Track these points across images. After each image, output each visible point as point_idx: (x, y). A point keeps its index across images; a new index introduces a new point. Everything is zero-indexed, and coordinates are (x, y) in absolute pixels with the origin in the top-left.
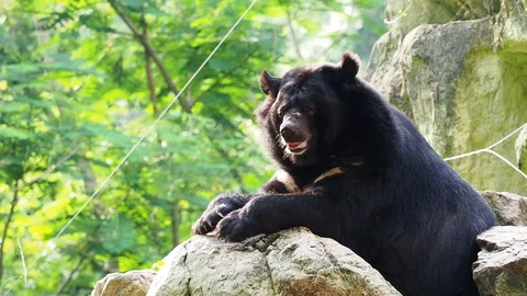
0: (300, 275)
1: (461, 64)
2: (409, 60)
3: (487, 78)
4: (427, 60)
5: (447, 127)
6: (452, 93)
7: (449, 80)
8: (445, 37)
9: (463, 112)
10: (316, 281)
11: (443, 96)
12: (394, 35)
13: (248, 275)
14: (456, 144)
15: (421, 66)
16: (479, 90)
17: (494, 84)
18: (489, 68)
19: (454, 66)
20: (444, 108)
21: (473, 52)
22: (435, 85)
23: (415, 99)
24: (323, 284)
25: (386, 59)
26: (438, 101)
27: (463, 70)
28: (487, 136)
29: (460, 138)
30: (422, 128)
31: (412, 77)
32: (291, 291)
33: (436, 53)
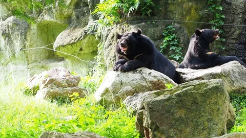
1: (28, 26)
2: (11, 24)
3: (34, 29)
4: (17, 24)
5: (24, 41)
6: (26, 33)
7: (25, 30)
9: (28, 38)
10: (160, 81)
11: (23, 34)
14: (26, 46)
15: (15, 26)
16: (32, 32)
17: (35, 31)
18: (34, 27)
19: (26, 26)
20: (23, 37)
22: (20, 31)
23: (13, 34)
26: (21, 35)
27: (28, 27)
28: (33, 44)
29: (28, 44)
30: (15, 41)
31: (12, 28)
32: (154, 84)
33: (21, 23)
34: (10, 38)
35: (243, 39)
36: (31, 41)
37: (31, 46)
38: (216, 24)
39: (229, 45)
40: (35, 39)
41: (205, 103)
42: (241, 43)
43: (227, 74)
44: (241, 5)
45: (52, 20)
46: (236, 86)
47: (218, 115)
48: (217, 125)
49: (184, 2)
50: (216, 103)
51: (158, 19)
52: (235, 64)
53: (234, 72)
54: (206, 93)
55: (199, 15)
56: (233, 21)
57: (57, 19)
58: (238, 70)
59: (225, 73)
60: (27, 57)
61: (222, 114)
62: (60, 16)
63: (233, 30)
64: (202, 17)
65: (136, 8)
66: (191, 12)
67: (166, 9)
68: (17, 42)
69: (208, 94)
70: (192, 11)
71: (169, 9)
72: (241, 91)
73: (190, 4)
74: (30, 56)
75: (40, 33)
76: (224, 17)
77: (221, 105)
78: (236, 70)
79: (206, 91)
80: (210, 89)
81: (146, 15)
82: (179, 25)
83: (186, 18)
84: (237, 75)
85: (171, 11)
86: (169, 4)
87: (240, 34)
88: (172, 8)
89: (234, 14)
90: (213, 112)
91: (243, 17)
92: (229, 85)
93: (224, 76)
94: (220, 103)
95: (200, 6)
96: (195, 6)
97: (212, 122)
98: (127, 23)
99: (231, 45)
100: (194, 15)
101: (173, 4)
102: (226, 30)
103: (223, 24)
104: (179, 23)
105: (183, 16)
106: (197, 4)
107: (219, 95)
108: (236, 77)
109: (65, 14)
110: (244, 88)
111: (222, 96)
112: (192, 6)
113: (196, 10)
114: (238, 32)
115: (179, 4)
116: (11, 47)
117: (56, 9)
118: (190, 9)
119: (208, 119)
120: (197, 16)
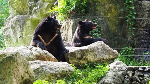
0: (39, 54)
1: (24, 22)
2: (15, 21)
4: (18, 21)
5: (22, 32)
6: (23, 26)
7: (22, 24)
8: (22, 17)
9: (25, 29)
10: (41, 55)
11: (21, 27)
12: (11, 17)
13: (29, 54)
14: (23, 34)
15: (17, 22)
16: (27, 26)
17: (29, 25)
18: (29, 22)
19: (23, 22)
20: (21, 29)
21: (26, 20)
22: (20, 25)
23: (16, 27)
24: (42, 56)
25: (9, 21)
26: (20, 28)
27: (25, 23)
28: (28, 33)
29: (24, 33)
30: (17, 32)
31: (16, 24)
32: (37, 56)
33: (20, 20)
34: (15, 30)
35: (148, 28)
36: (26, 32)
37: (26, 35)
38: (129, 18)
39: (139, 32)
40: (30, 31)
41: (2, 67)
42: (147, 31)
43: (92, 50)
44: (148, 5)
45: (37, 17)
46: (98, 58)
47: (9, 76)
48: (7, 82)
49: (106, 4)
50: (9, 68)
51: (90, 15)
52: (100, 43)
53: (98, 49)
54: (3, 61)
55: (118, 12)
56: (143, 16)
57: (39, 17)
58: (101, 47)
59: (91, 49)
60: (24, 42)
61: (12, 75)
62: (41, 15)
63: (142, 22)
64: (120, 14)
65: (74, 8)
66: (111, 10)
67: (95, 9)
68: (18, 32)
69: (4, 61)
70: (113, 10)
71: (96, 9)
72: (102, 61)
73: (111, 5)
74: (26, 41)
75: (33, 26)
76: (135, 13)
77: (12, 69)
78: (100, 47)
79: (3, 60)
80: (6, 58)
81: (81, 13)
82: (101, 19)
83: (108, 14)
84: (100, 50)
85: (98, 10)
86: (96, 6)
87: (147, 25)
88: (98, 8)
89: (143, 11)
90: (6, 74)
91: (149, 13)
92: (93, 57)
93: (90, 51)
94: (12, 68)
95: (118, 6)
96: (114, 6)
97: (5, 81)
98: (70, 18)
99: (141, 32)
100: (114, 12)
101: (99, 5)
102: (137, 22)
103: (134, 18)
104: (102, 18)
105: (106, 13)
106: (116, 5)
107: (12, 62)
108: (98, 52)
109: (44, 13)
110: (104, 59)
111: (13, 63)
112: (112, 7)
113: (115, 9)
114: (145, 23)
115: (102, 5)
116: (15, 36)
117: (38, 10)
118: (110, 8)
119: (2, 78)
120: (116, 13)
